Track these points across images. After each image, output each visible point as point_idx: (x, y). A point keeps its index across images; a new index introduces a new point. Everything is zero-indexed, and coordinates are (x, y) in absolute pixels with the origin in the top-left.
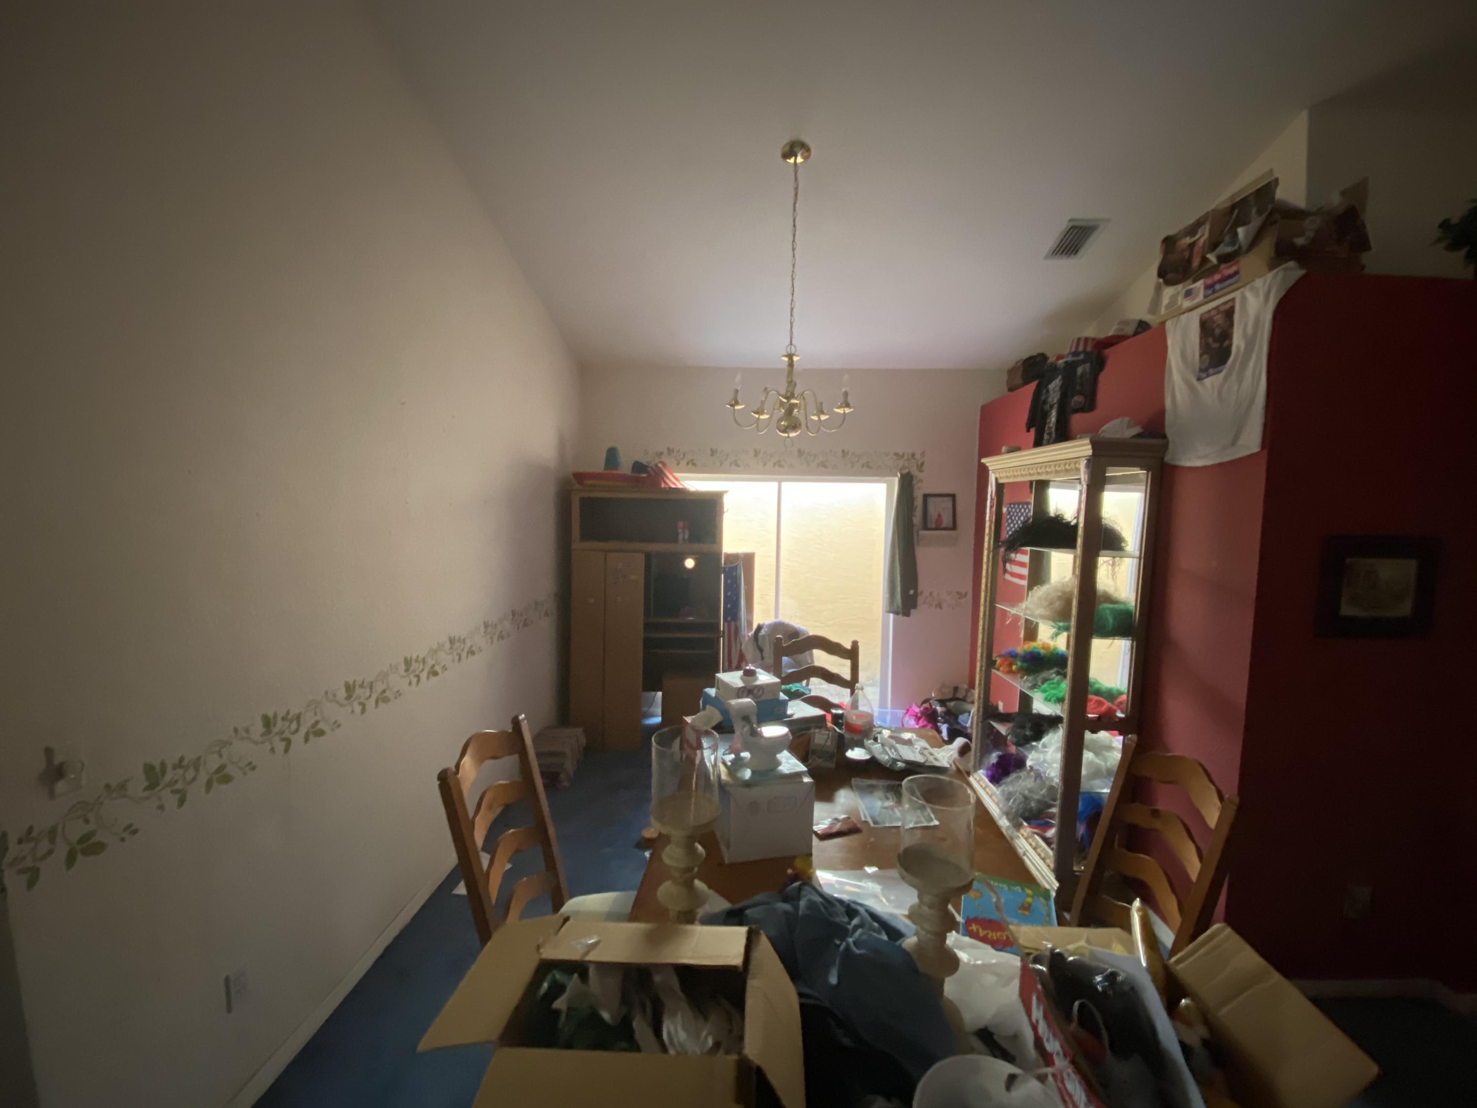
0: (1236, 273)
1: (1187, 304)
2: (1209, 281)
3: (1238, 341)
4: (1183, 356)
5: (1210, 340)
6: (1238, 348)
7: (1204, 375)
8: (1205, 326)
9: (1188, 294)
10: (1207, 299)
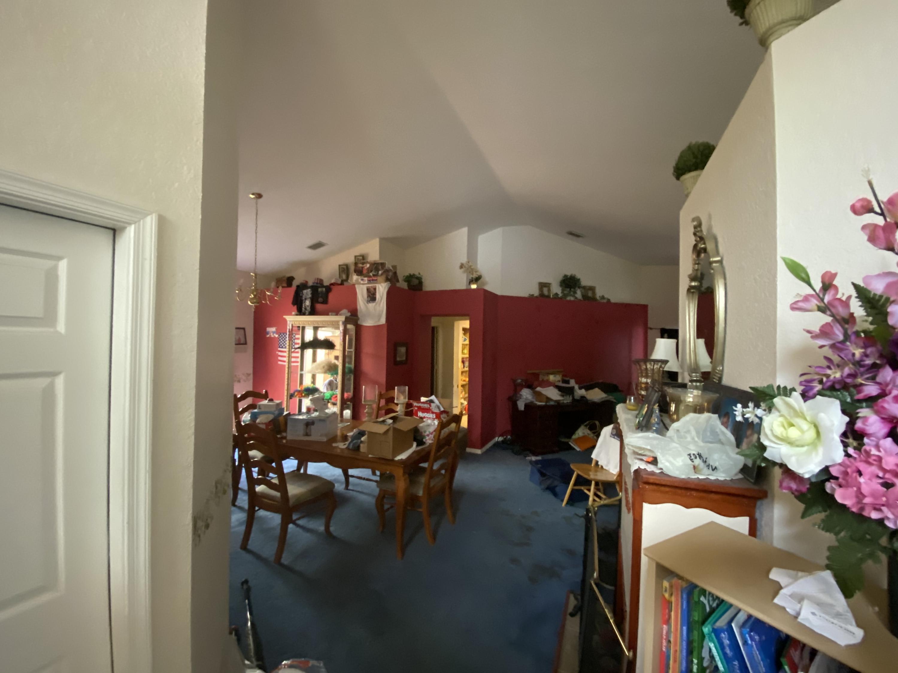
0: (376, 280)
1: (362, 282)
2: (369, 279)
3: (378, 296)
4: (363, 296)
5: (370, 294)
6: (379, 299)
7: (369, 302)
8: (368, 290)
9: (362, 280)
10: (368, 283)
